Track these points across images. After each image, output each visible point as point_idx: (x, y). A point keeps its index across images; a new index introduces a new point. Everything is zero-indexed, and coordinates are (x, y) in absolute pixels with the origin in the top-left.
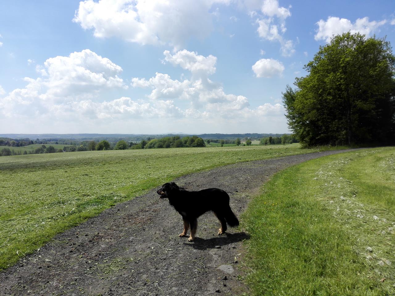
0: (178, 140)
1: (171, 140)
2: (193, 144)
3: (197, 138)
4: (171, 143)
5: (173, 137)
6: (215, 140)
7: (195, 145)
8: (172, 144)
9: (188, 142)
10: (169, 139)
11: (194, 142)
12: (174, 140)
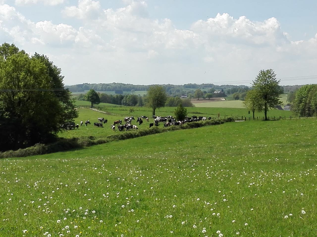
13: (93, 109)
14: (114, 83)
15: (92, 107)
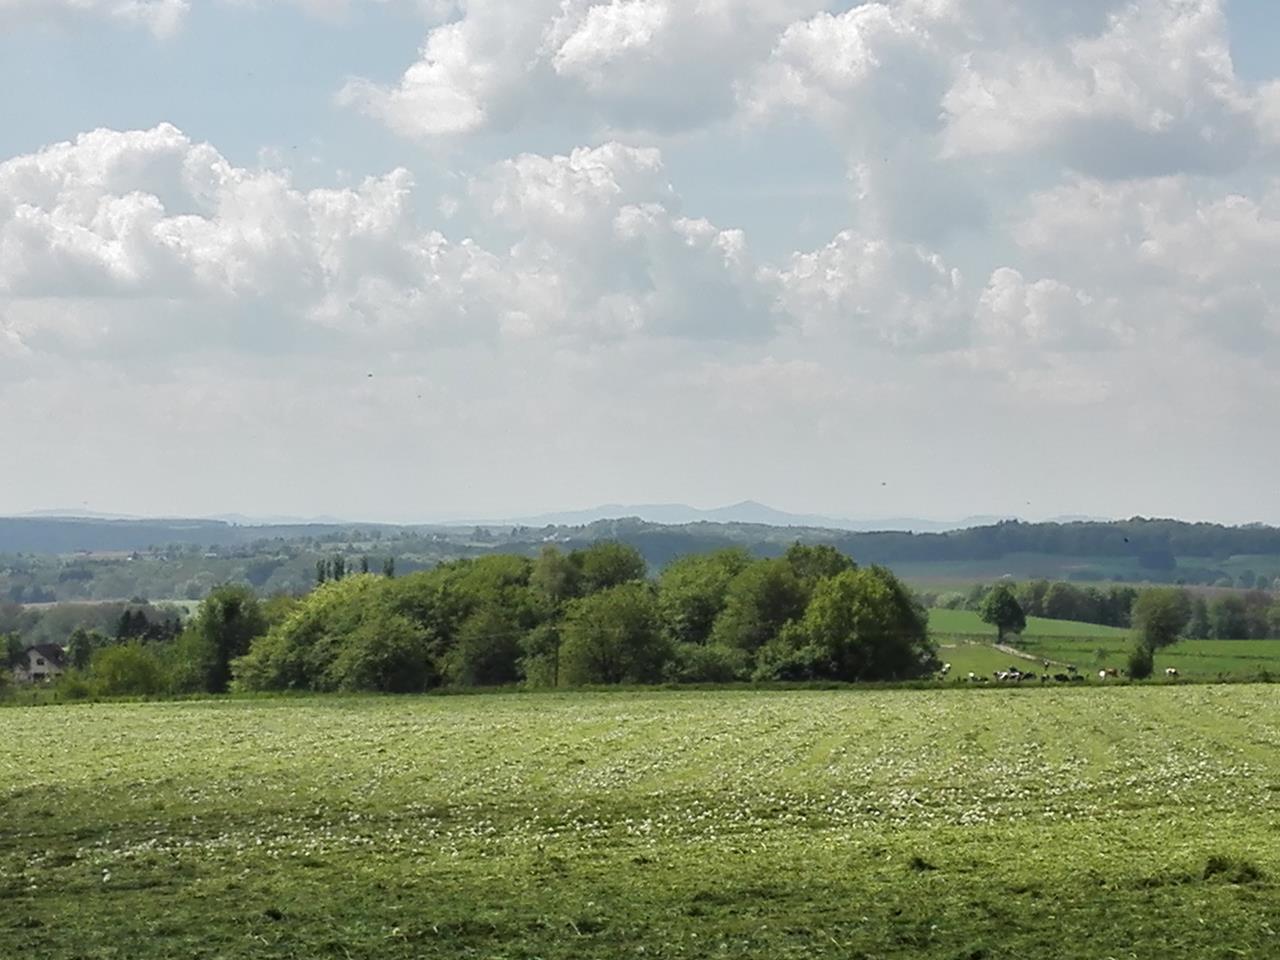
0: (618, 595)
1: (537, 595)
2: (780, 650)
3: (838, 565)
4: (531, 621)
5: (564, 554)
6: (1104, 588)
7: (805, 654)
8: (539, 633)
9: (722, 623)
10: (507, 582)
11: (798, 615)
12: (570, 587)
13: (1002, 648)
14: (1136, 521)
15: (1000, 640)
